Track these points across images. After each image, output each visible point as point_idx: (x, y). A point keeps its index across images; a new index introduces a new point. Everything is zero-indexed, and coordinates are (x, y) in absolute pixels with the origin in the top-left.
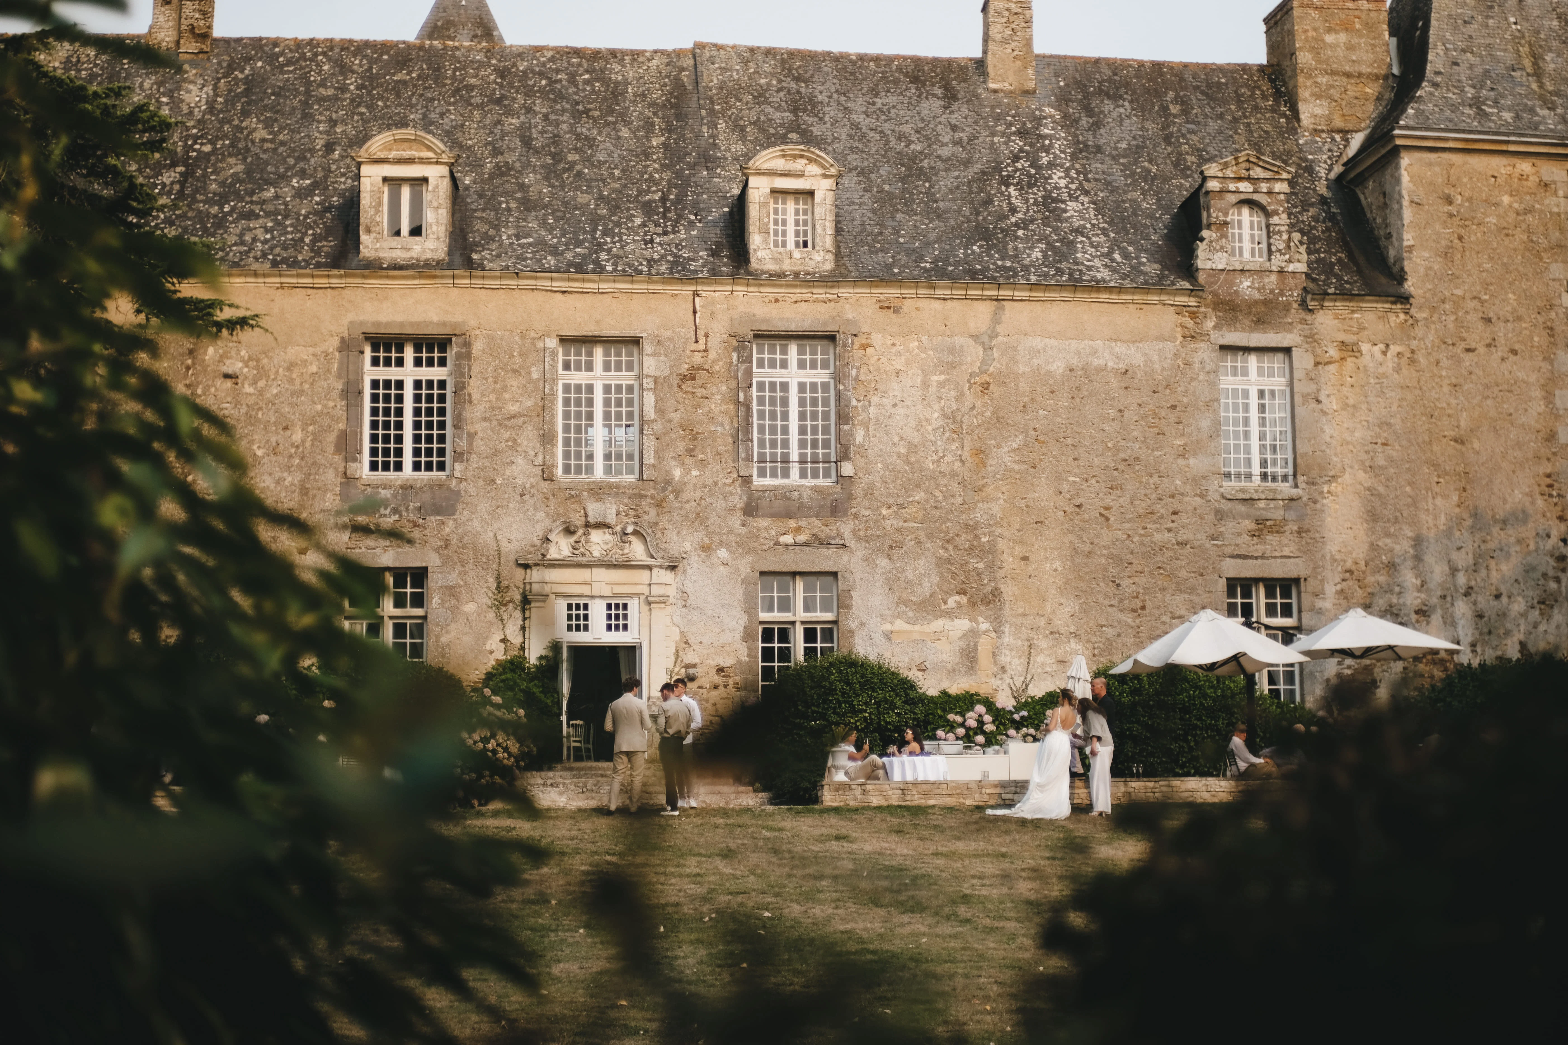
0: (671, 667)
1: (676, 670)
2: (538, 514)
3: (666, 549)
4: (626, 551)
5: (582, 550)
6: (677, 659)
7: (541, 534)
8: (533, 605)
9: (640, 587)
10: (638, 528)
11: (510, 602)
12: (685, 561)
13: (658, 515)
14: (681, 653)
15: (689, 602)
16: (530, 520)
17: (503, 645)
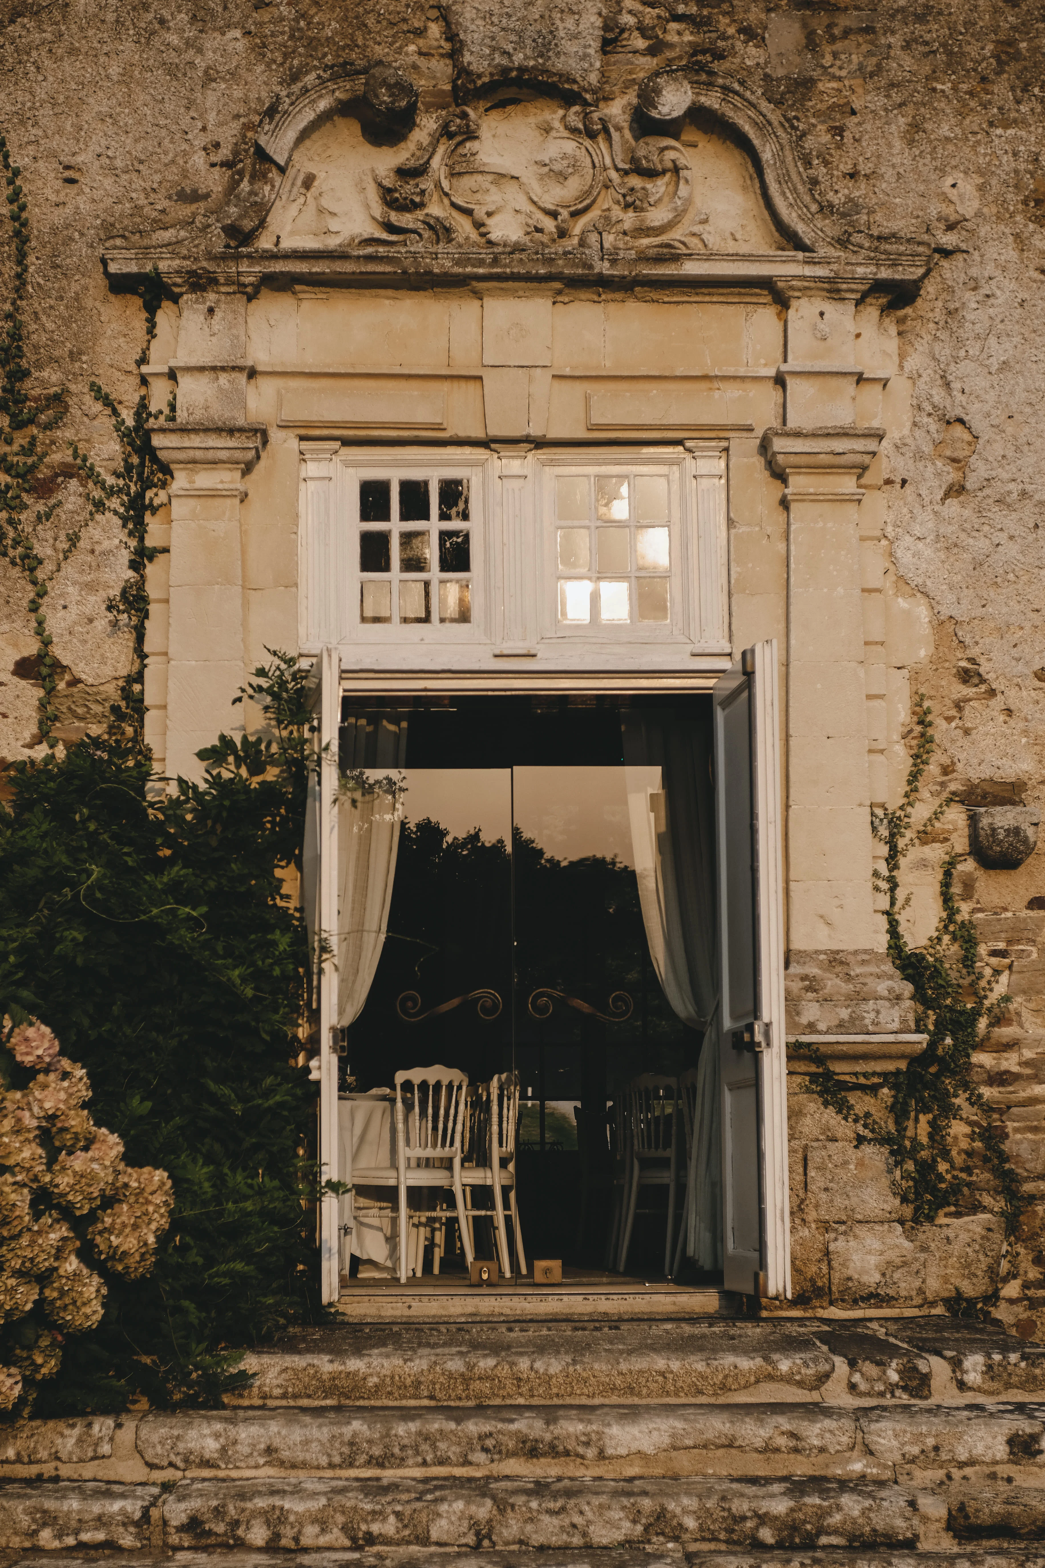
0: (894, 802)
1: (920, 813)
2: (212, 42)
3: (853, 206)
4: (657, 216)
5: (436, 209)
6: (919, 759)
7: (228, 135)
8: (180, 481)
9: (732, 392)
10: (712, 100)
11: (68, 471)
12: (951, 270)
13: (811, 44)
14: (941, 729)
15: (979, 470)
16: (172, 71)
17: (32, 693)
